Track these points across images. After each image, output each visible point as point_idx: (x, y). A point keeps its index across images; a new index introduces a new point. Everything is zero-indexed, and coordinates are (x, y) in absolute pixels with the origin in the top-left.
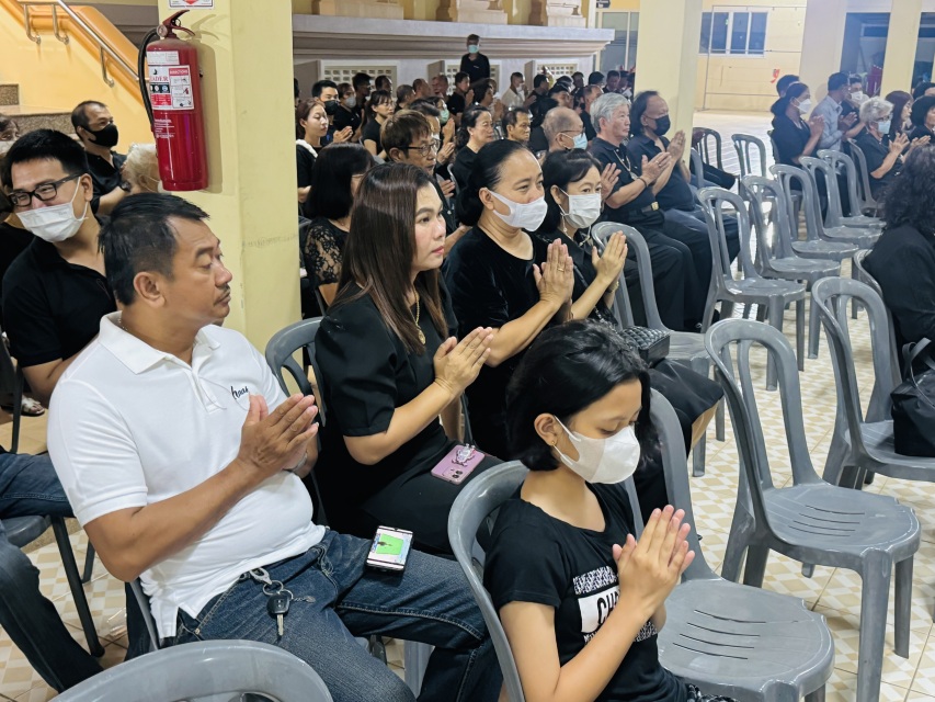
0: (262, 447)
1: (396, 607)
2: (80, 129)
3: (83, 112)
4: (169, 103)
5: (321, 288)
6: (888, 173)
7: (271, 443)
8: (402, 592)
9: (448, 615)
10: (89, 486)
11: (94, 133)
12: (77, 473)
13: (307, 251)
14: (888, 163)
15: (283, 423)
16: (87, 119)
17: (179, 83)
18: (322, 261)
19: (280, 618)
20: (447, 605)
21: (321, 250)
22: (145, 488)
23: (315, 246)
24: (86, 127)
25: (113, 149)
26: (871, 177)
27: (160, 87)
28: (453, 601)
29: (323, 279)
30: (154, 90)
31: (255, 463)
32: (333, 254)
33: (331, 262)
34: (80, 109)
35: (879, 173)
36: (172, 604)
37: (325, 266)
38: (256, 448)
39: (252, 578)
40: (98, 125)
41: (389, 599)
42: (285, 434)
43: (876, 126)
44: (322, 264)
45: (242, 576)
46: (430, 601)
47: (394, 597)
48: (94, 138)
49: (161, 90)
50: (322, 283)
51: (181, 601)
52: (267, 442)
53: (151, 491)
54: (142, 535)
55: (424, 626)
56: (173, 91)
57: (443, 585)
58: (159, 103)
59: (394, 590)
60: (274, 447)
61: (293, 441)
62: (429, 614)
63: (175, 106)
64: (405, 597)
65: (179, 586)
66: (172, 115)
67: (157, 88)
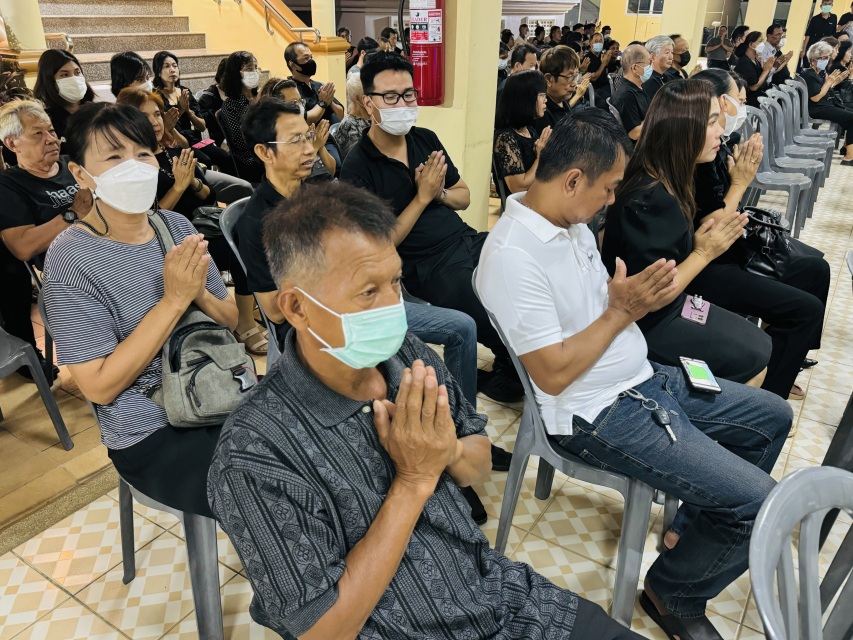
0: (635, 299)
1: (712, 418)
2: (291, 63)
3: (293, 50)
4: (426, 38)
5: (507, 179)
6: (823, 98)
7: (643, 296)
8: (717, 407)
9: (750, 424)
10: (532, 326)
11: (301, 66)
12: (520, 316)
13: (497, 151)
14: (824, 90)
15: (651, 281)
16: (296, 55)
17: (435, 22)
18: (509, 158)
19: (668, 427)
20: (749, 416)
21: (509, 150)
22: (559, 328)
23: (504, 147)
24: (295, 62)
25: (312, 78)
26: (810, 100)
27: (421, 26)
28: (755, 414)
29: (509, 171)
30: (415, 28)
31: (628, 312)
32: (517, 153)
33: (516, 159)
34: (290, 48)
35: (817, 98)
36: (568, 412)
37: (511, 162)
38: (629, 300)
39: (629, 396)
40: (303, 60)
41: (708, 412)
42: (652, 290)
43: (816, 62)
44: (509, 161)
45: (621, 394)
46: (737, 414)
47: (711, 410)
48: (300, 69)
49: (421, 28)
50: (508, 174)
51: (577, 409)
52: (640, 296)
53: (564, 329)
54: (570, 363)
55: (730, 432)
56: (430, 29)
57: (745, 402)
58: (418, 39)
59: (711, 406)
60: (644, 299)
61: (657, 295)
62: (737, 423)
63: (430, 41)
64: (720, 410)
65: (574, 400)
66: (425, 47)
67: (417, 27)
